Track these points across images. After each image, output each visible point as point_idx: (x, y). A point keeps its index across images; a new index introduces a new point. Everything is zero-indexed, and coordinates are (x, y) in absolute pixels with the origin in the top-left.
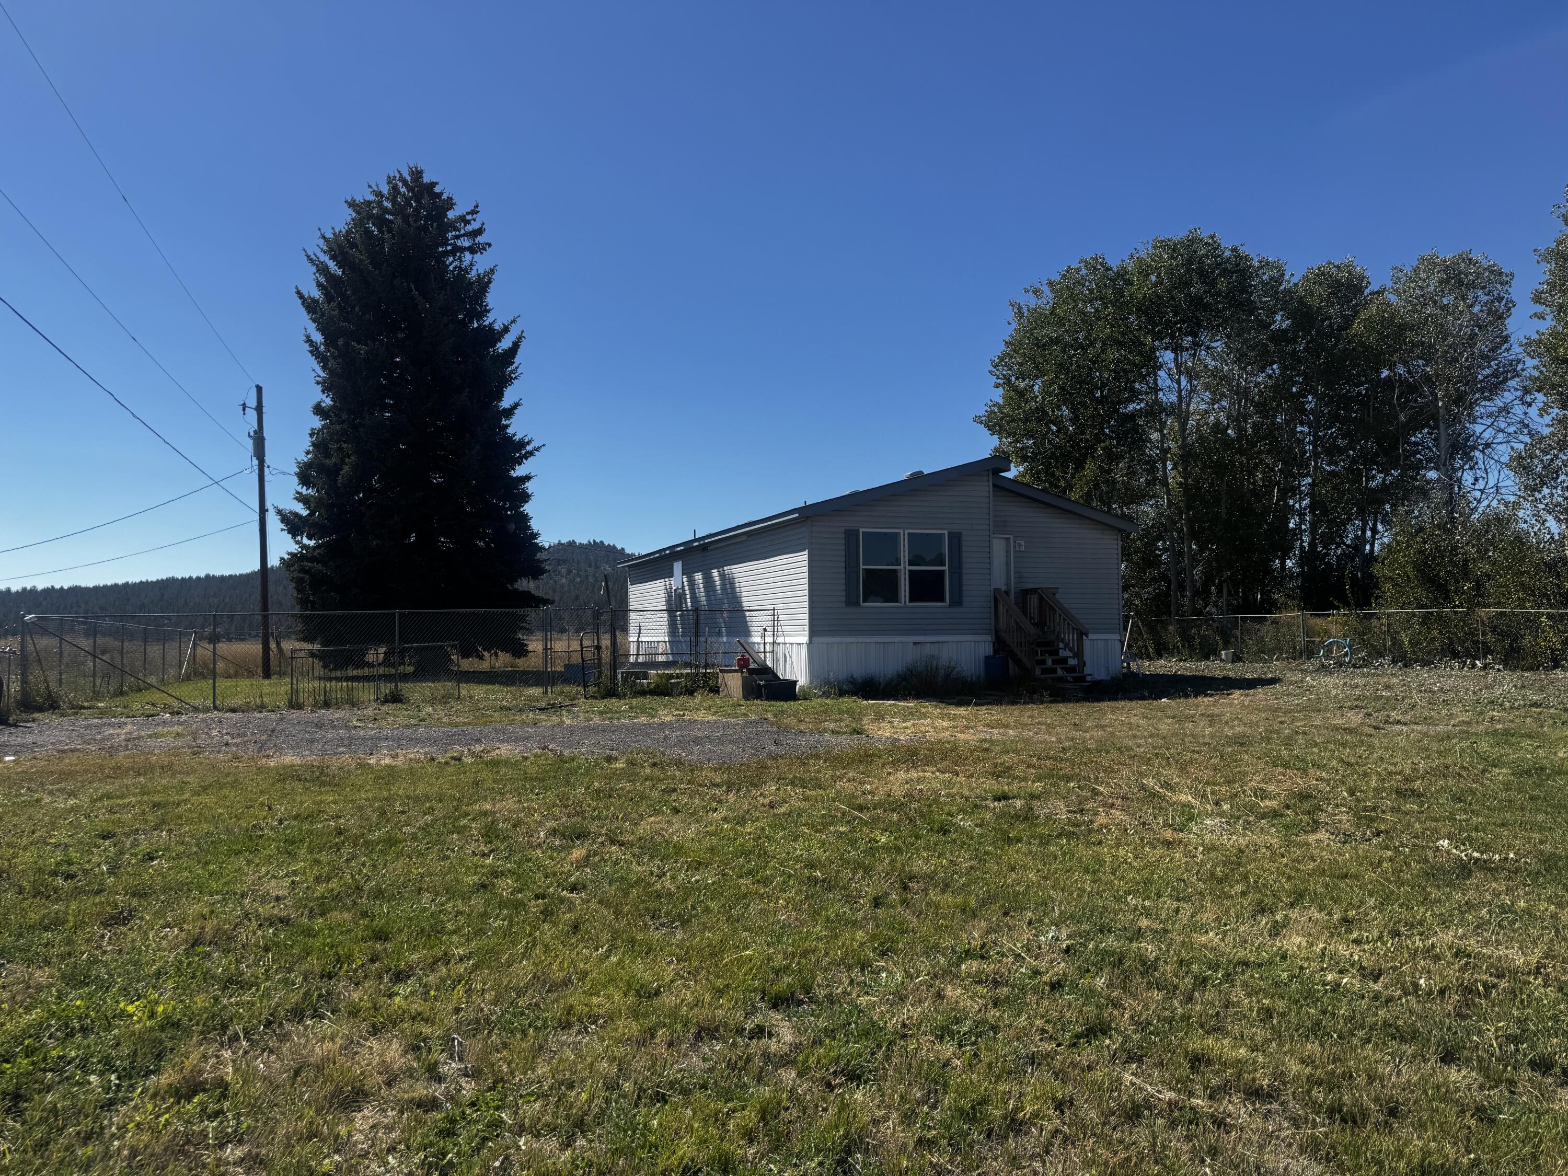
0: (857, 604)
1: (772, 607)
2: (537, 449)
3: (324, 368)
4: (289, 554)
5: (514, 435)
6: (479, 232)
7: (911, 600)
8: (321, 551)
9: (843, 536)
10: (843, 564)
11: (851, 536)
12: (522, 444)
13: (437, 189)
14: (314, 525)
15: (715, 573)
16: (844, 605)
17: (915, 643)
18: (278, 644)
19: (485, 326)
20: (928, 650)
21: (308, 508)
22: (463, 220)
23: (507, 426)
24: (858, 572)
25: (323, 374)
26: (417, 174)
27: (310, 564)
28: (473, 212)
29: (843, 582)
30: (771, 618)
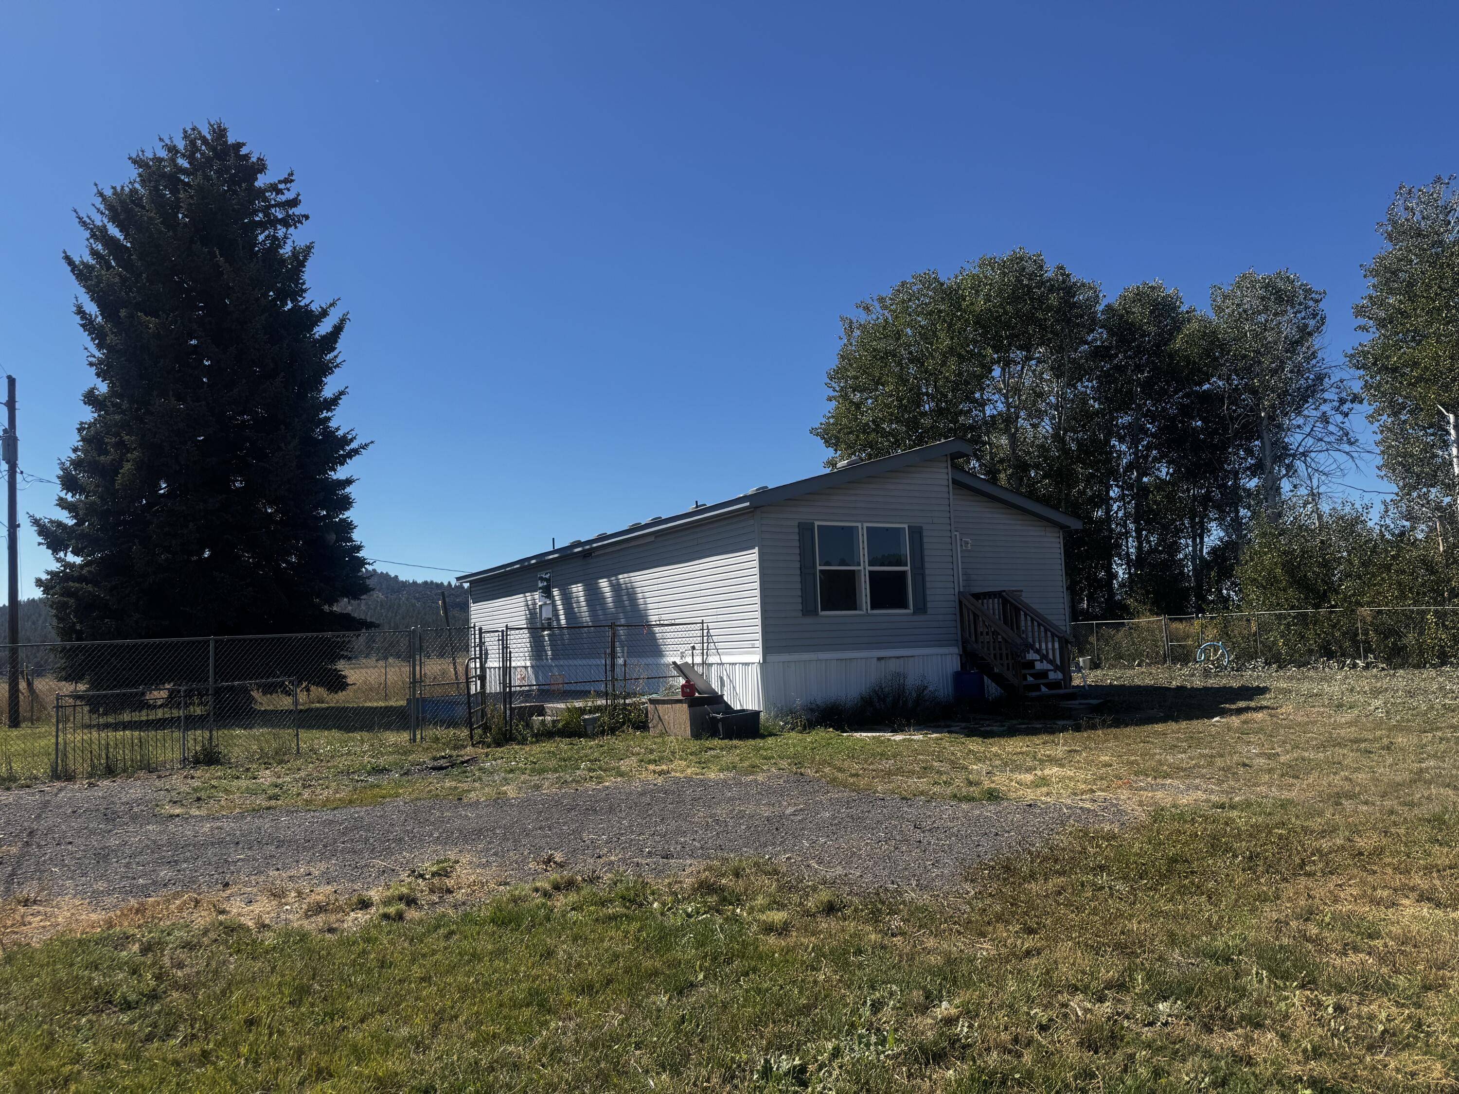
0: (816, 614)
1: (699, 620)
2: (364, 447)
3: (100, 347)
4: (48, 573)
5: (338, 429)
6: (294, 203)
7: (872, 608)
8: (92, 568)
9: (797, 530)
10: (798, 565)
11: (805, 529)
12: (345, 441)
13: (244, 151)
14: (83, 536)
15: (604, 584)
16: (800, 614)
17: (879, 659)
18: (30, 684)
19: (301, 307)
20: (893, 666)
21: (75, 517)
22: (274, 188)
23: (328, 419)
24: (815, 575)
25: (98, 354)
26: (220, 133)
27: (77, 585)
28: (286, 181)
29: (799, 586)
30: (699, 633)
